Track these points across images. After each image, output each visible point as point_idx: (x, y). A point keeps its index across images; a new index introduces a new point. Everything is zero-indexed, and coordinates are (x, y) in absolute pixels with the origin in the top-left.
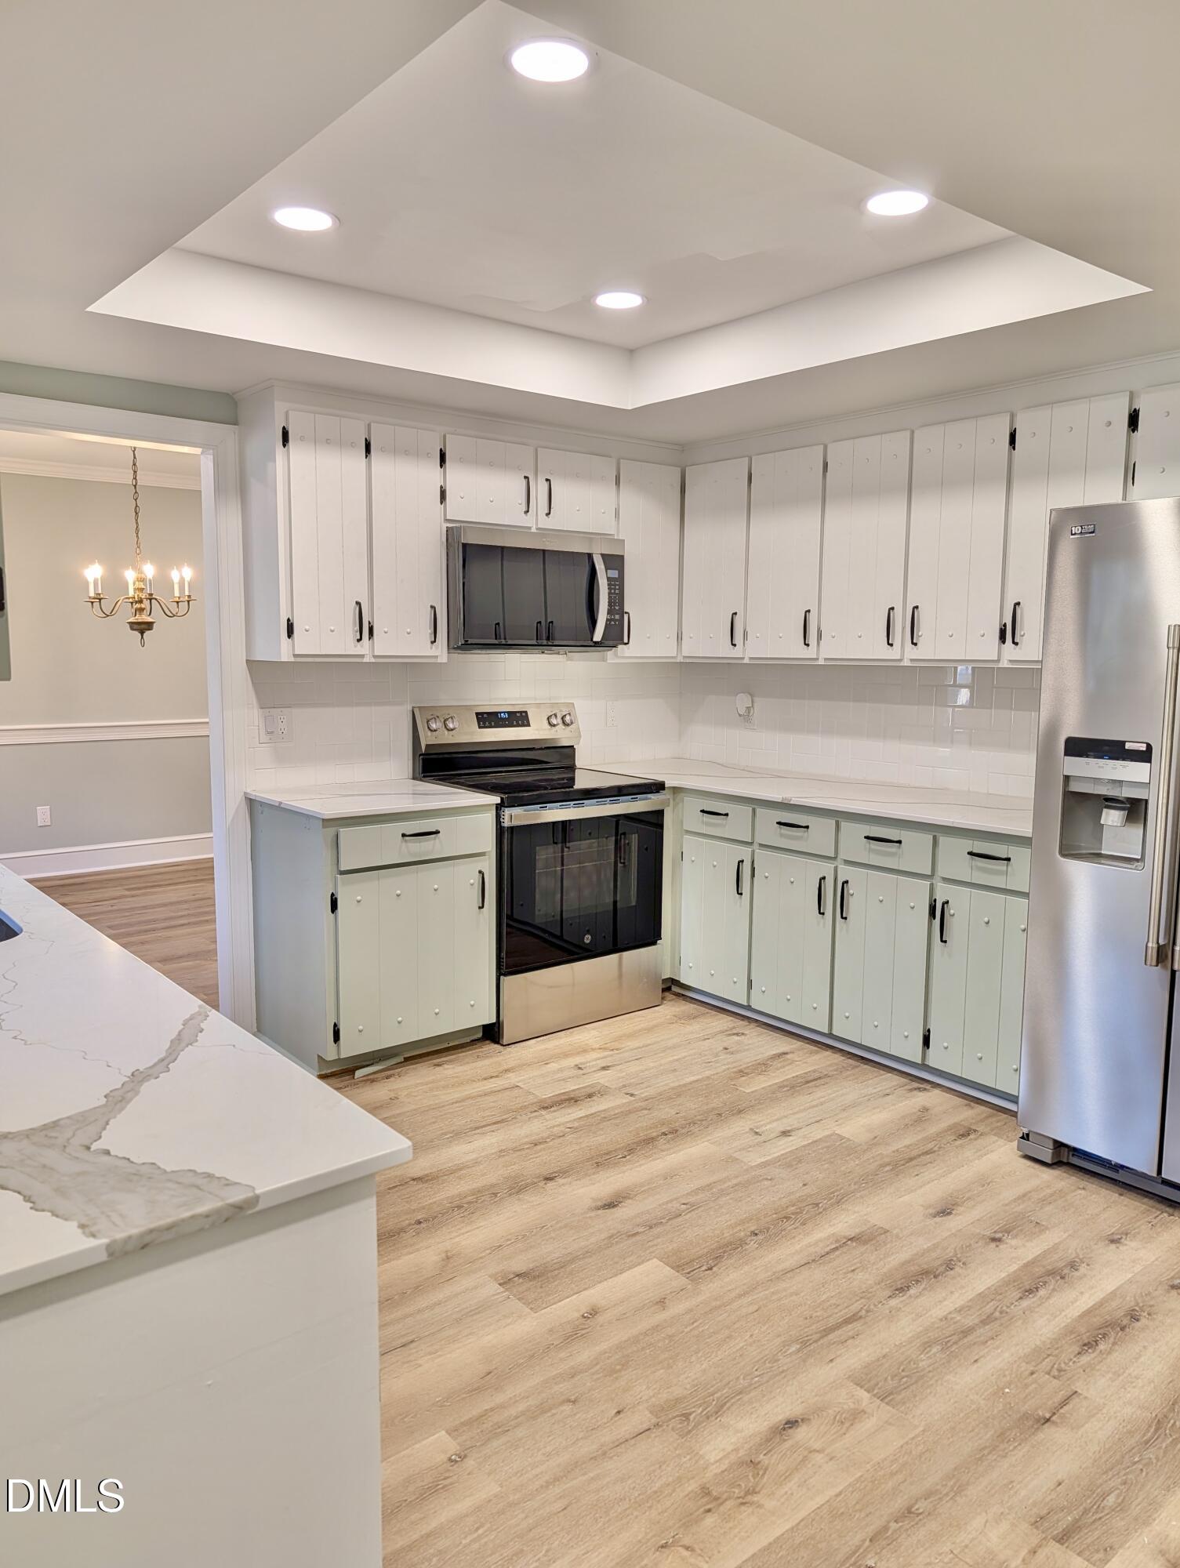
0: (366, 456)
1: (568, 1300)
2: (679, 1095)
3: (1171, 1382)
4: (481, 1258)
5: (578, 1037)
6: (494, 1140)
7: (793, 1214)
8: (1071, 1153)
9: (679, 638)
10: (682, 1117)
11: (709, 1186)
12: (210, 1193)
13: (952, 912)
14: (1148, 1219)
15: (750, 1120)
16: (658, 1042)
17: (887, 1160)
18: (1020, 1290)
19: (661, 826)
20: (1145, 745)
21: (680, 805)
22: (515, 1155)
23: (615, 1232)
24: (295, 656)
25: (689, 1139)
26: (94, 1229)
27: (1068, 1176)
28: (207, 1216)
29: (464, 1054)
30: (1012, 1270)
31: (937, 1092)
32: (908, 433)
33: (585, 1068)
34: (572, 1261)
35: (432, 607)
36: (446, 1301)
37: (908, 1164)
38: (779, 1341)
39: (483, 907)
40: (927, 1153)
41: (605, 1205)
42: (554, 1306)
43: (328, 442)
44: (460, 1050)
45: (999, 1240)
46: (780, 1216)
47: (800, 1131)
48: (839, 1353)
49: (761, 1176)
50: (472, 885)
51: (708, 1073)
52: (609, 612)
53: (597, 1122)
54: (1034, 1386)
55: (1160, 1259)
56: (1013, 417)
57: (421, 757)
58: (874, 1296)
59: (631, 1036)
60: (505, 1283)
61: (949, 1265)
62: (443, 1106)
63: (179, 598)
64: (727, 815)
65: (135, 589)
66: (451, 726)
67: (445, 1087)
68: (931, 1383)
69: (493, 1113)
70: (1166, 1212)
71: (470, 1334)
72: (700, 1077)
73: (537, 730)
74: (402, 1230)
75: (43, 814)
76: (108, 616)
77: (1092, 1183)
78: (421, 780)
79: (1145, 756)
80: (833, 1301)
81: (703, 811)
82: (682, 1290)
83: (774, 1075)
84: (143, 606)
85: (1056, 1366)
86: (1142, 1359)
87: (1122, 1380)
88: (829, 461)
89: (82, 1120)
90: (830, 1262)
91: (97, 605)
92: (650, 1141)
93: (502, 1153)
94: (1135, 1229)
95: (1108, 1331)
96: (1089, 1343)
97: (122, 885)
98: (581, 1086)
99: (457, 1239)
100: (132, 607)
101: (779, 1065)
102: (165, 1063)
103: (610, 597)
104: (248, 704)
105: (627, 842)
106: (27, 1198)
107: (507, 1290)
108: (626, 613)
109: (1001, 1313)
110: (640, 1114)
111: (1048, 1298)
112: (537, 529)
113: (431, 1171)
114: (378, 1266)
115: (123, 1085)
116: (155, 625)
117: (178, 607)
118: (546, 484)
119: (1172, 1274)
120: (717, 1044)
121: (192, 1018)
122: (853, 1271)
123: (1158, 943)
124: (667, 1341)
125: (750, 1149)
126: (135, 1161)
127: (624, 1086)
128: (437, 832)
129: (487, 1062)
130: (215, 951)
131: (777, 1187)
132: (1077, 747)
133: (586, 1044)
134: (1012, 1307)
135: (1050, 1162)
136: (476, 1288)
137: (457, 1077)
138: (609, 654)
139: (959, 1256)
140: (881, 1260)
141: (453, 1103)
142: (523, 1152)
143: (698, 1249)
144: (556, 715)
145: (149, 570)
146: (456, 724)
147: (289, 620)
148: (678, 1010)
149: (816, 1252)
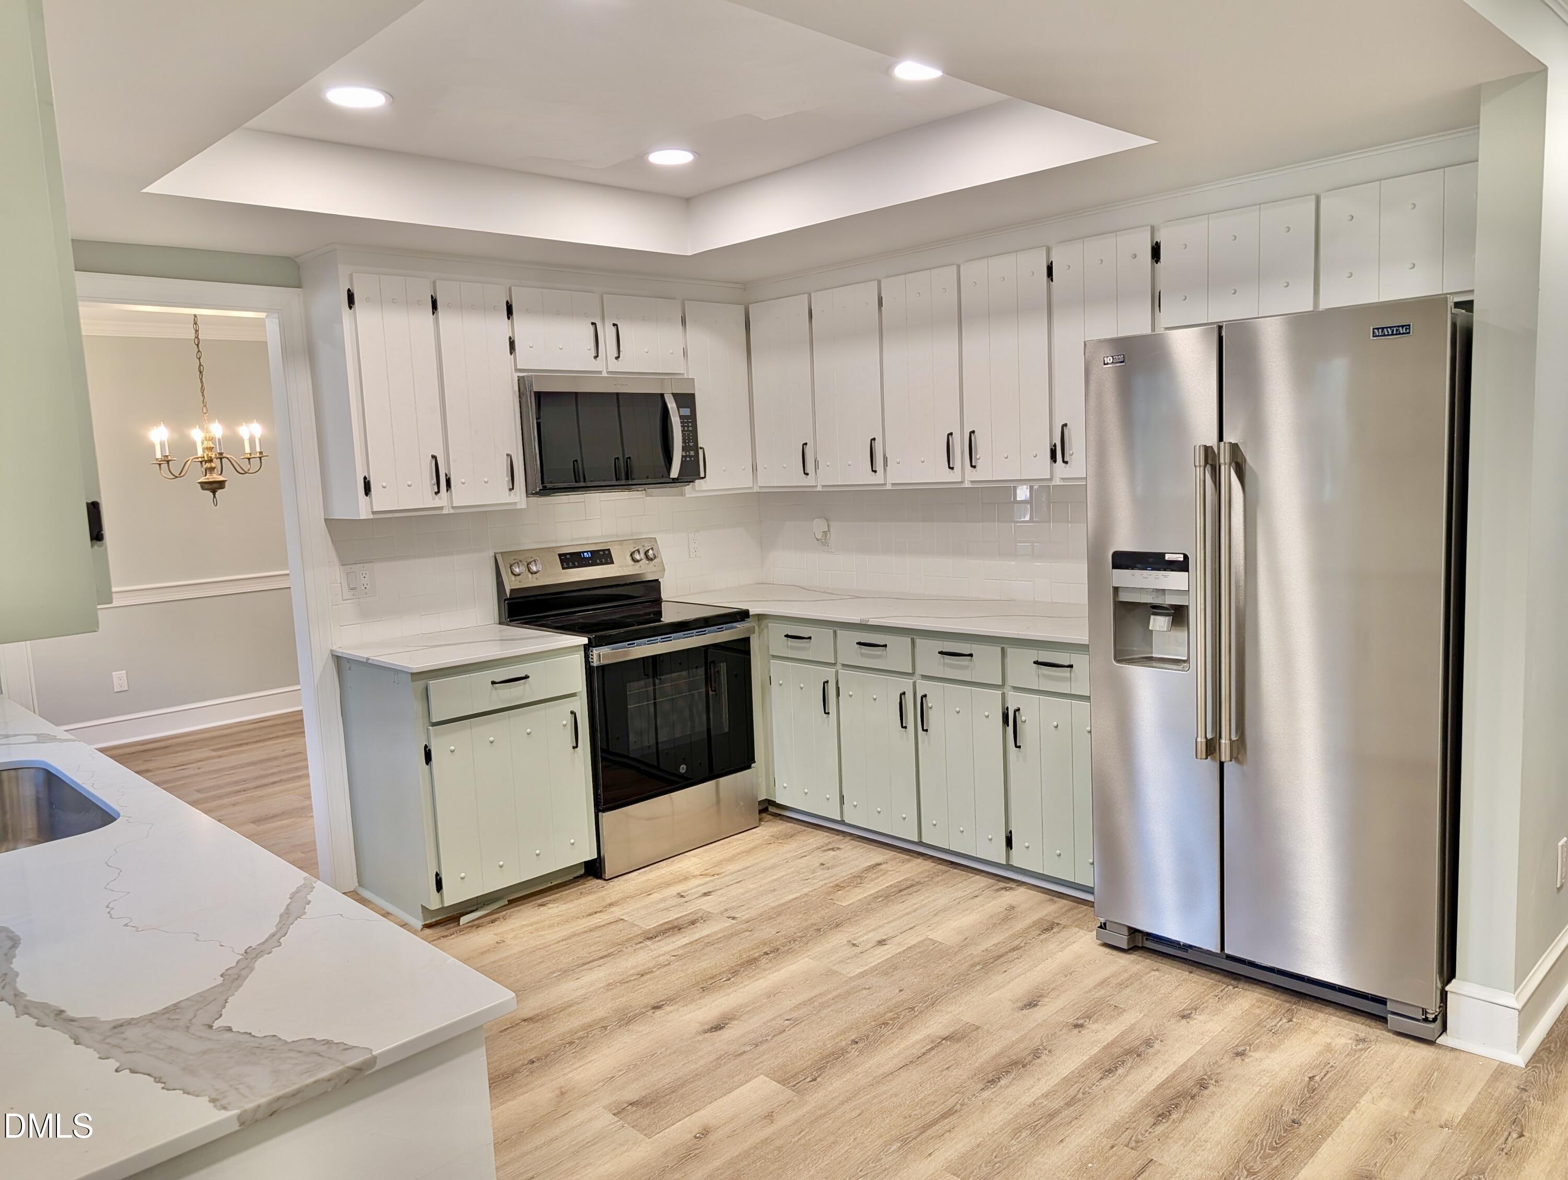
0: (433, 313)
1: (680, 1123)
2: (779, 915)
3: (1236, 1142)
4: (595, 1090)
5: (680, 865)
6: (602, 974)
7: (891, 1019)
8: (1145, 938)
9: (754, 469)
10: (782, 936)
11: (811, 1001)
12: (330, 1058)
13: (1023, 718)
14: (1215, 993)
15: (848, 932)
16: (757, 864)
17: (977, 960)
18: (1101, 1071)
19: (748, 653)
20: (1182, 556)
21: (765, 631)
22: (623, 987)
23: (723, 1053)
24: (374, 513)
25: (789, 956)
26: (224, 1102)
27: (1144, 959)
28: (329, 1080)
29: (567, 892)
30: (1093, 1053)
31: (1022, 889)
32: (955, 268)
33: (687, 895)
34: (683, 1085)
35: (508, 455)
36: (562, 1137)
37: (996, 962)
38: (881, 1141)
39: (577, 747)
40: (1013, 950)
41: (712, 1028)
42: (668, 1130)
43: (394, 301)
44: (563, 888)
45: (1082, 1026)
46: (878, 1022)
47: (894, 939)
48: (936, 1147)
49: (859, 986)
50: (564, 726)
51: (806, 890)
52: (684, 449)
53: (701, 947)
54: (1114, 1158)
55: (1225, 1030)
56: (1049, 250)
57: (506, 602)
58: (968, 1090)
59: (731, 859)
60: (619, 1113)
61: (1036, 1054)
62: (550, 946)
63: (250, 454)
64: (810, 638)
65: (204, 449)
66: (534, 568)
67: (551, 926)
68: (1021, 1166)
69: (599, 948)
70: (1231, 985)
71: (588, 1165)
72: (799, 895)
73: (621, 566)
74: (516, 1071)
75: (119, 679)
76: (177, 477)
77: (1165, 964)
78: (508, 625)
79: (1183, 566)
80: (929, 1099)
81: (787, 636)
82: (788, 1103)
83: (869, 886)
84: (213, 465)
85: (1133, 1138)
86: (1210, 1124)
87: (1193, 1145)
88: (883, 295)
89: (202, 999)
90: (926, 1062)
91: (164, 466)
92: (752, 962)
93: (609, 986)
94: (1203, 1004)
95: (1180, 1101)
96: (1163, 1113)
97: (207, 746)
98: (685, 913)
99: (570, 1075)
100: (202, 466)
101: (874, 876)
102: (275, 939)
103: (683, 435)
104: (329, 562)
105: (716, 670)
106: (157, 1080)
107: (621, 1119)
108: (701, 448)
109: (1083, 1094)
110: (742, 936)
111: (1126, 1075)
112: (608, 372)
113: (541, 1011)
114: (491, 1110)
115: (237, 963)
116: (226, 483)
117: (250, 463)
118: (614, 329)
119: (1236, 1043)
120: (815, 860)
121: (297, 892)
122: (948, 1068)
123: (1206, 737)
124: (776, 1152)
125: (848, 961)
126: (256, 1035)
127: (727, 910)
128: (527, 677)
129: (590, 897)
130: (309, 808)
131: (875, 995)
132: (1124, 560)
133: (688, 872)
134: (1094, 1087)
135: (1125, 947)
136: (590, 1120)
137: (562, 915)
138: (688, 488)
139: (1045, 1044)
140: (973, 1055)
141: (559, 942)
142: (631, 984)
143: (802, 1062)
144: (638, 551)
145: (217, 430)
146: (540, 567)
147: (365, 478)
148: (775, 830)
149: (913, 1054)
